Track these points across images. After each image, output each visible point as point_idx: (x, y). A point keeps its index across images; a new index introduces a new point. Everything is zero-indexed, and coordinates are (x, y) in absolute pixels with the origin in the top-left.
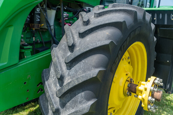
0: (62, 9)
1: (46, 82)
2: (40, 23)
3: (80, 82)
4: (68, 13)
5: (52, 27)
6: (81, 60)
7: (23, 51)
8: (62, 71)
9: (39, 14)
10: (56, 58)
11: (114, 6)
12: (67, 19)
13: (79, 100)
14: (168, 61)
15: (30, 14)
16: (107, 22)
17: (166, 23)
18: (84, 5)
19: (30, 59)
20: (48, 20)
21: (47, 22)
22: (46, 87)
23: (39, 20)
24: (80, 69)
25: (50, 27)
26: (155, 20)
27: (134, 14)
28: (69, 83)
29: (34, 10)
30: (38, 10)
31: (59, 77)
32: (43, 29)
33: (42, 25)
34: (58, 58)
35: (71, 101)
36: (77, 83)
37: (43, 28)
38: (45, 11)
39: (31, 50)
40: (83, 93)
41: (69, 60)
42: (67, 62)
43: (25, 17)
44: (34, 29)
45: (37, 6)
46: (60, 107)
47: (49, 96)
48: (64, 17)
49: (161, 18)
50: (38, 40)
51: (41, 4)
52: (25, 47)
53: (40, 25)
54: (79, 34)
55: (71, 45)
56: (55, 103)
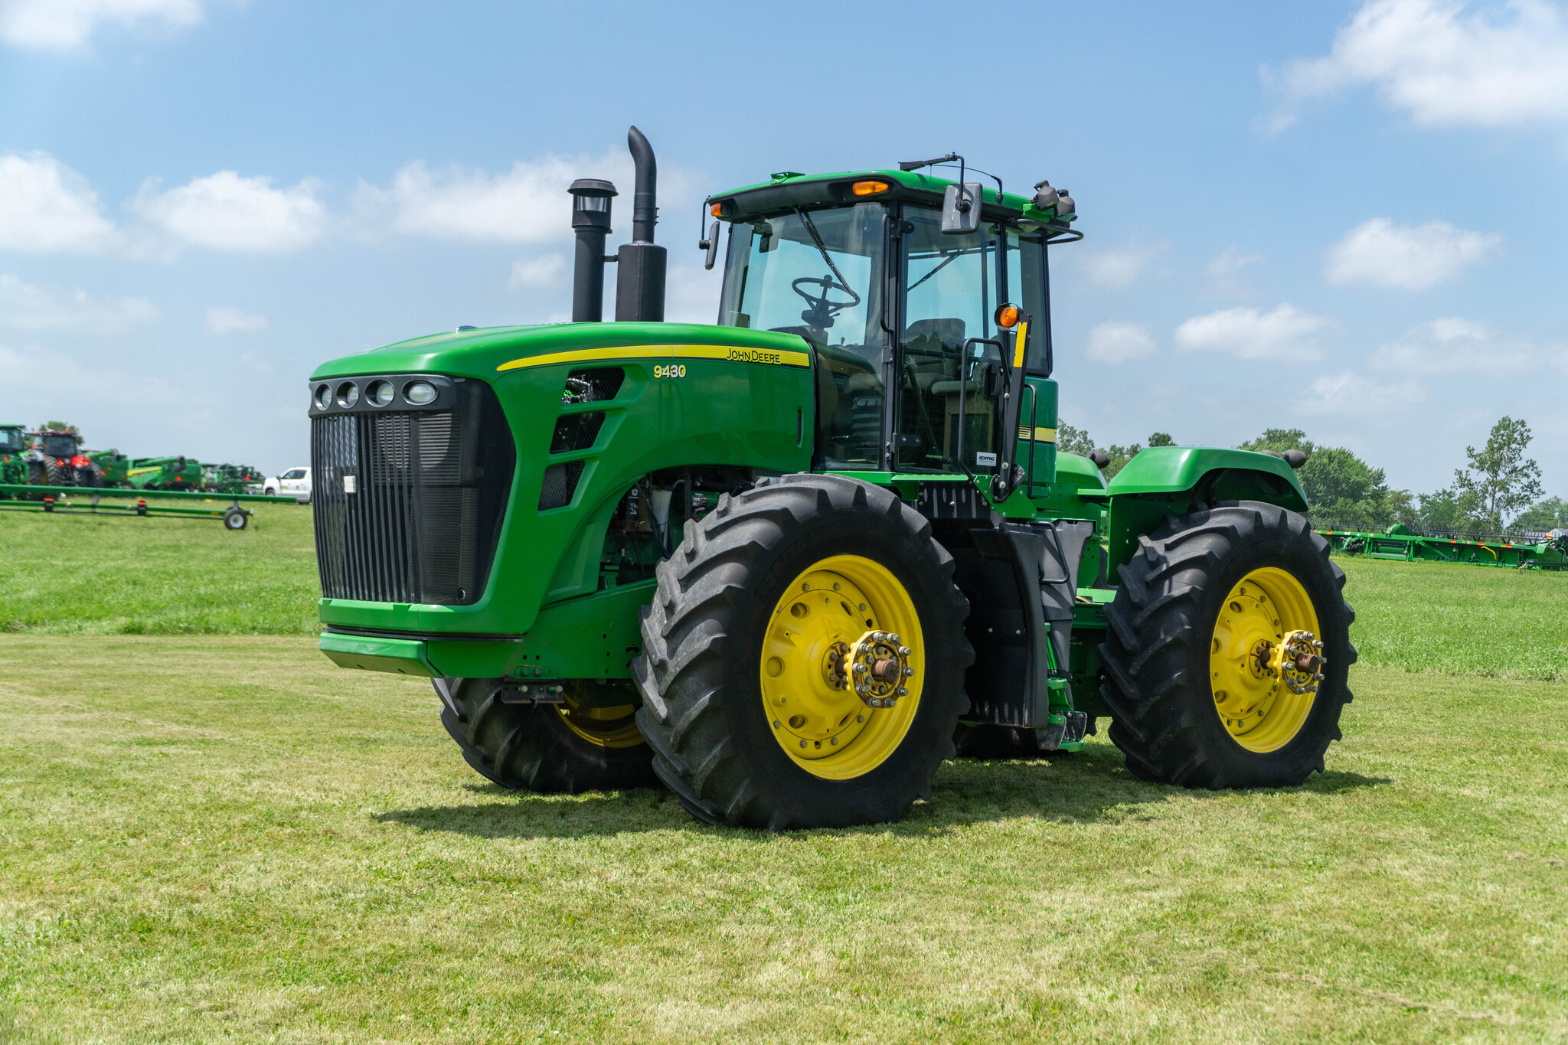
0: (688, 487)
1: (645, 621)
2: (637, 518)
3: (698, 603)
4: (705, 496)
5: (663, 528)
6: (703, 575)
7: (603, 574)
8: (673, 596)
9: (636, 501)
10: (664, 577)
11: (789, 480)
12: (703, 508)
13: (697, 636)
14: (1018, 632)
15: (621, 503)
16: (753, 511)
17: (974, 515)
18: (754, 471)
19: (613, 591)
20: (654, 513)
21: (653, 518)
22: (645, 629)
23: (635, 513)
24: (700, 588)
25: (658, 526)
26: (952, 507)
27: (816, 496)
28: (681, 610)
29: (629, 493)
30: (635, 493)
31: (667, 603)
32: (642, 533)
33: (641, 523)
34: (668, 578)
35: (684, 642)
36: (693, 607)
37: (642, 530)
38: (649, 494)
39: (616, 574)
40: (703, 624)
41: (685, 575)
42: (680, 578)
43: (611, 509)
44: (624, 532)
45: (634, 487)
46: (667, 658)
47: (650, 641)
48: (695, 504)
49: (964, 501)
50: (631, 559)
51: (640, 482)
52: (607, 567)
53: (636, 523)
54: (706, 532)
55: (689, 551)
56: (659, 651)
